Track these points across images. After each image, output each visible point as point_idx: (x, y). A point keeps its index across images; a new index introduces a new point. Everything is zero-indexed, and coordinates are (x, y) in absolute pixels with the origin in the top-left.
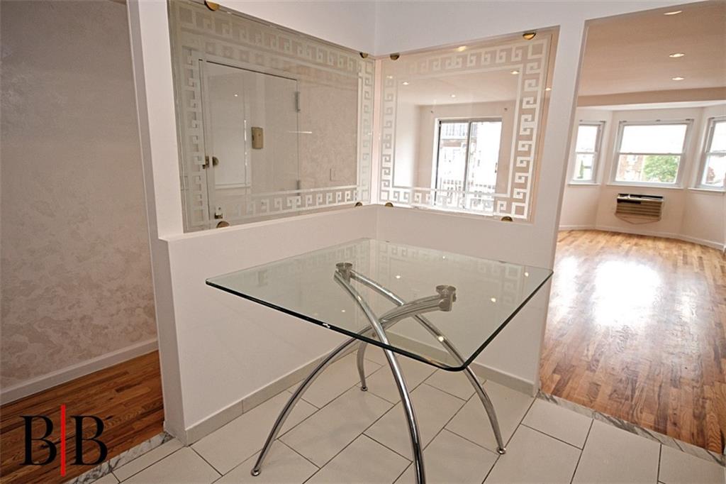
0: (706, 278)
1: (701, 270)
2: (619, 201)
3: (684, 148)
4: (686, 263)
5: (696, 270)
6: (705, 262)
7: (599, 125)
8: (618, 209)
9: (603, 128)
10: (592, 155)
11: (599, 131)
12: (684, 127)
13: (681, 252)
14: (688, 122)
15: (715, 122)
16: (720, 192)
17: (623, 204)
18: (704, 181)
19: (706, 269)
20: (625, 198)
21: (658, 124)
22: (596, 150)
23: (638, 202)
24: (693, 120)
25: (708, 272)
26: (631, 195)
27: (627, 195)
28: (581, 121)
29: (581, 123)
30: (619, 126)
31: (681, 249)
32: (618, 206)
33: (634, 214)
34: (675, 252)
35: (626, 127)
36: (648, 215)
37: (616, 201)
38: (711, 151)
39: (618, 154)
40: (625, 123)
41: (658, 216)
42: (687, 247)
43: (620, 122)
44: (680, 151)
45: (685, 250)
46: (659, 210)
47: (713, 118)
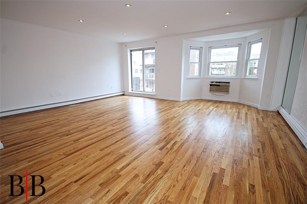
0: (247, 128)
1: (245, 122)
2: (211, 85)
3: (238, 58)
4: (238, 118)
5: (242, 123)
6: (248, 116)
7: (200, 49)
8: (210, 89)
9: (202, 50)
10: (198, 64)
11: (200, 52)
12: (237, 48)
13: (238, 110)
14: (239, 45)
15: (251, 44)
16: (255, 78)
17: (212, 86)
18: (248, 74)
19: (248, 121)
20: (213, 83)
21: (225, 48)
22: (199, 62)
23: (219, 85)
24: (241, 44)
25: (249, 124)
26: (216, 82)
27: (214, 82)
28: (191, 47)
29: (191, 48)
30: (209, 50)
31: (238, 108)
32: (210, 88)
33: (218, 91)
34: (234, 110)
35: (212, 50)
36: (224, 91)
37: (209, 85)
38: (250, 58)
39: (209, 63)
40: (211, 48)
41: (228, 92)
42: (240, 107)
43: (209, 47)
44: (236, 60)
45: (239, 109)
46: (228, 89)
47: (250, 42)
